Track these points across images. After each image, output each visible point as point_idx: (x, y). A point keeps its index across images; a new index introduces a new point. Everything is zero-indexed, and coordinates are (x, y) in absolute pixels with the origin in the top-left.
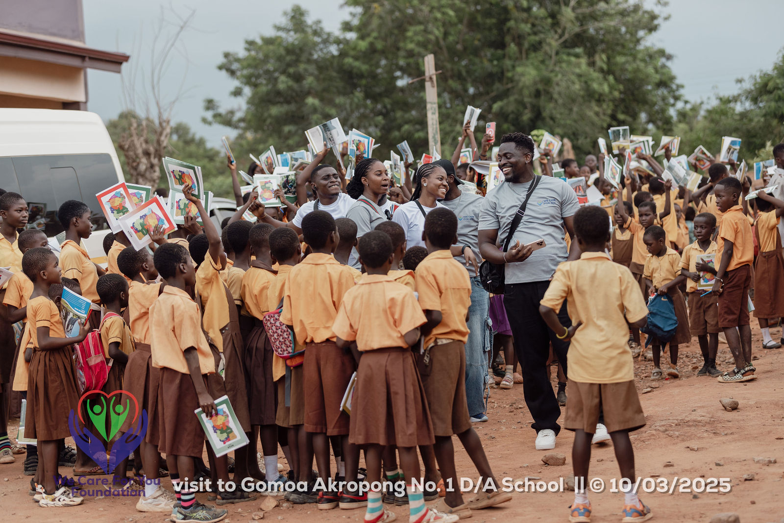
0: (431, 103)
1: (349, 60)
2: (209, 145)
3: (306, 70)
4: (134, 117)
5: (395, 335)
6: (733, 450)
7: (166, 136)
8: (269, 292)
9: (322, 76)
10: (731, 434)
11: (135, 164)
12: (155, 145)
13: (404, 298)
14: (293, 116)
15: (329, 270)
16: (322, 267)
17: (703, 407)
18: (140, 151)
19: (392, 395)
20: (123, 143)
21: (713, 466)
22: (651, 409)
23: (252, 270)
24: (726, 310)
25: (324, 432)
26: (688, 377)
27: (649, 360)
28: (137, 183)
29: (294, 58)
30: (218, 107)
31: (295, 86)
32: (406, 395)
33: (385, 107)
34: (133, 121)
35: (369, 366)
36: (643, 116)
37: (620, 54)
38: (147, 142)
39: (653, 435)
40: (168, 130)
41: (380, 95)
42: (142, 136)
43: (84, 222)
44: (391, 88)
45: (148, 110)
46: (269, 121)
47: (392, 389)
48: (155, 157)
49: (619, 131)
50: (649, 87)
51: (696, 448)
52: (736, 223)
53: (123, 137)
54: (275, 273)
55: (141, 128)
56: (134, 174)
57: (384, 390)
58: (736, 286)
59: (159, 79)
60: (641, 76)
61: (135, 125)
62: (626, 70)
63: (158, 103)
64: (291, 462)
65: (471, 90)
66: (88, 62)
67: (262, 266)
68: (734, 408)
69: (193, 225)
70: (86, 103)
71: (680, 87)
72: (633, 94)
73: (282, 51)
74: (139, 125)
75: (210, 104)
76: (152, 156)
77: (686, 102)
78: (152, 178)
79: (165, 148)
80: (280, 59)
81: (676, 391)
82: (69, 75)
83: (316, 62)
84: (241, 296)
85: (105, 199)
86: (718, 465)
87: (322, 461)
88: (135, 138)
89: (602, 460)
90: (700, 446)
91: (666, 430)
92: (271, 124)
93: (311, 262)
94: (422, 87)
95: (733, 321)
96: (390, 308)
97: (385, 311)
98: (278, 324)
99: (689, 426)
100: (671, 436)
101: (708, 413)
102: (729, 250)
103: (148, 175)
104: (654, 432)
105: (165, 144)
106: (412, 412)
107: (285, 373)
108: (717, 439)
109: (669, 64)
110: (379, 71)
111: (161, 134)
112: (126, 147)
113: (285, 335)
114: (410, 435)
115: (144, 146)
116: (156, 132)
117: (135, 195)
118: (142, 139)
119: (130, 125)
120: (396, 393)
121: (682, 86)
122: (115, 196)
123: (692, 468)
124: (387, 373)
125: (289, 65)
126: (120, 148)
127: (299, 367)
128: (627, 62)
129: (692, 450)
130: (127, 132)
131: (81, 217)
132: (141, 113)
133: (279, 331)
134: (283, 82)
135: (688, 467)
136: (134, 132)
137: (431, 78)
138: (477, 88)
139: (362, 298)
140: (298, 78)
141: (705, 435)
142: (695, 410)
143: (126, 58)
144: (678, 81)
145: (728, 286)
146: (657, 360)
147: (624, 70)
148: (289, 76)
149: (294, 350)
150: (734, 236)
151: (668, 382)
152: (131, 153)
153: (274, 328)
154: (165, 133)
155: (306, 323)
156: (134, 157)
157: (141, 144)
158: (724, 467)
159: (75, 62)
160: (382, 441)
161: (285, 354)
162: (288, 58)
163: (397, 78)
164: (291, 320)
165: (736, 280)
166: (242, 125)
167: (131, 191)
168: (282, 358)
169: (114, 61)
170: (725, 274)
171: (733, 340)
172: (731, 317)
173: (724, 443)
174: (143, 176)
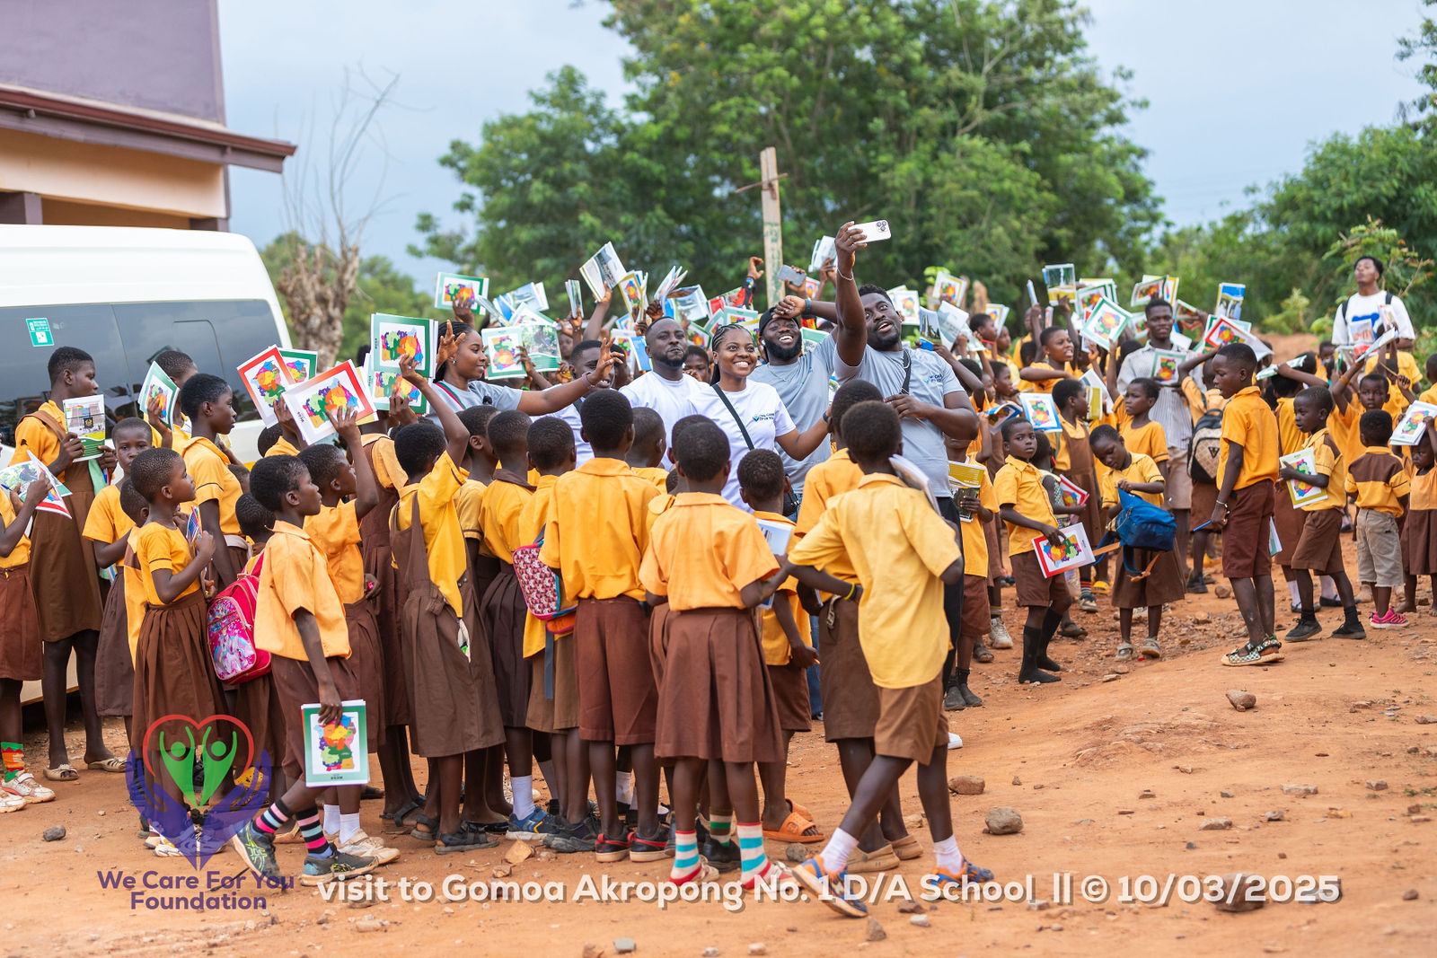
0: (771, 224)
1: (630, 156)
2: (418, 288)
3: (573, 173)
4: (304, 243)
5: (726, 588)
6: (1248, 772)
7: (353, 273)
8: (521, 520)
9: (596, 180)
10: (1245, 746)
11: (303, 317)
12: (335, 286)
13: (740, 532)
14: (551, 243)
15: (626, 487)
16: (612, 480)
17: (1199, 704)
18: (311, 296)
19: (718, 681)
20: (284, 284)
21: (1217, 798)
22: (1117, 706)
23: (495, 483)
24: (1233, 550)
25: (609, 738)
26: (1174, 657)
28: (306, 347)
29: (552, 150)
30: (436, 226)
31: (557, 196)
32: (739, 682)
33: (695, 230)
34: (301, 247)
35: (684, 635)
36: (1100, 244)
37: (1069, 150)
38: (322, 282)
39: (1122, 748)
40: (356, 264)
41: (689, 211)
42: (315, 272)
43: (221, 409)
44: (706, 201)
45: (324, 232)
46: (513, 250)
47: (718, 672)
48: (335, 307)
49: (1058, 270)
50: (1111, 202)
51: (1190, 769)
52: (1247, 416)
53: (285, 274)
54: (532, 489)
55: (313, 259)
56: (303, 333)
57: (707, 672)
58: (1250, 513)
59: (342, 184)
60: (1097, 185)
61: (304, 255)
62: (1074, 175)
63: (339, 222)
64: (552, 786)
65: (830, 205)
66: (230, 156)
67: (512, 479)
68: (1249, 705)
69: (405, 412)
70: (227, 219)
71: (1157, 201)
72: (1085, 213)
73: (535, 140)
74: (310, 254)
75: (426, 223)
76: (331, 305)
77: (1168, 224)
78: (330, 338)
79: (350, 291)
80: (531, 152)
81: (1156, 678)
82: (200, 175)
83: (589, 158)
84: (479, 525)
85: (250, 375)
86: (1225, 795)
87: (603, 785)
88: (304, 276)
89: (1042, 787)
90: (1195, 766)
91: (1142, 741)
92: (515, 254)
93: (592, 471)
94: (754, 198)
95: (1245, 568)
96: (718, 547)
97: (710, 552)
98: (536, 564)
99: (1178, 734)
100: (1150, 750)
101: (1208, 713)
102: (1236, 457)
103: (323, 333)
104: (1123, 743)
105: (350, 286)
106: (747, 708)
107: (544, 646)
108: (1222, 756)
109: (1142, 163)
110: (687, 174)
111: (344, 270)
112: (290, 289)
113: (546, 583)
114: (741, 744)
115: (318, 288)
116: (336, 267)
117: (293, 366)
118: (315, 277)
119: (296, 255)
120: (724, 678)
121: (1162, 200)
122: (264, 370)
123: (1184, 801)
124: (710, 646)
125: (546, 162)
126: (281, 290)
127: (568, 636)
128: (1077, 164)
129: (1184, 771)
130: (291, 266)
131: (215, 401)
132: (313, 238)
133: (537, 576)
135: (1177, 798)
136: (302, 266)
137: (770, 186)
138: (837, 200)
139: (677, 528)
140: (559, 183)
141: (1204, 748)
142: (1187, 709)
143: (291, 150)
144: (1156, 192)
145: (1237, 512)
146: (1126, 630)
147: (1070, 175)
148: (546, 180)
149: (560, 605)
150: (1243, 436)
152: (297, 300)
153: (529, 571)
154: (350, 269)
155: (585, 567)
156: (302, 305)
157: (313, 285)
158: (1236, 799)
159: (211, 155)
160: (702, 753)
161: (546, 612)
162: (545, 150)
163: (714, 185)
164: (559, 560)
165: (1249, 503)
166: (471, 257)
167: (286, 360)
168: (542, 618)
169: (272, 154)
170: (1232, 494)
171: (1246, 598)
172: (1241, 562)
173: (1234, 761)
174: (316, 336)
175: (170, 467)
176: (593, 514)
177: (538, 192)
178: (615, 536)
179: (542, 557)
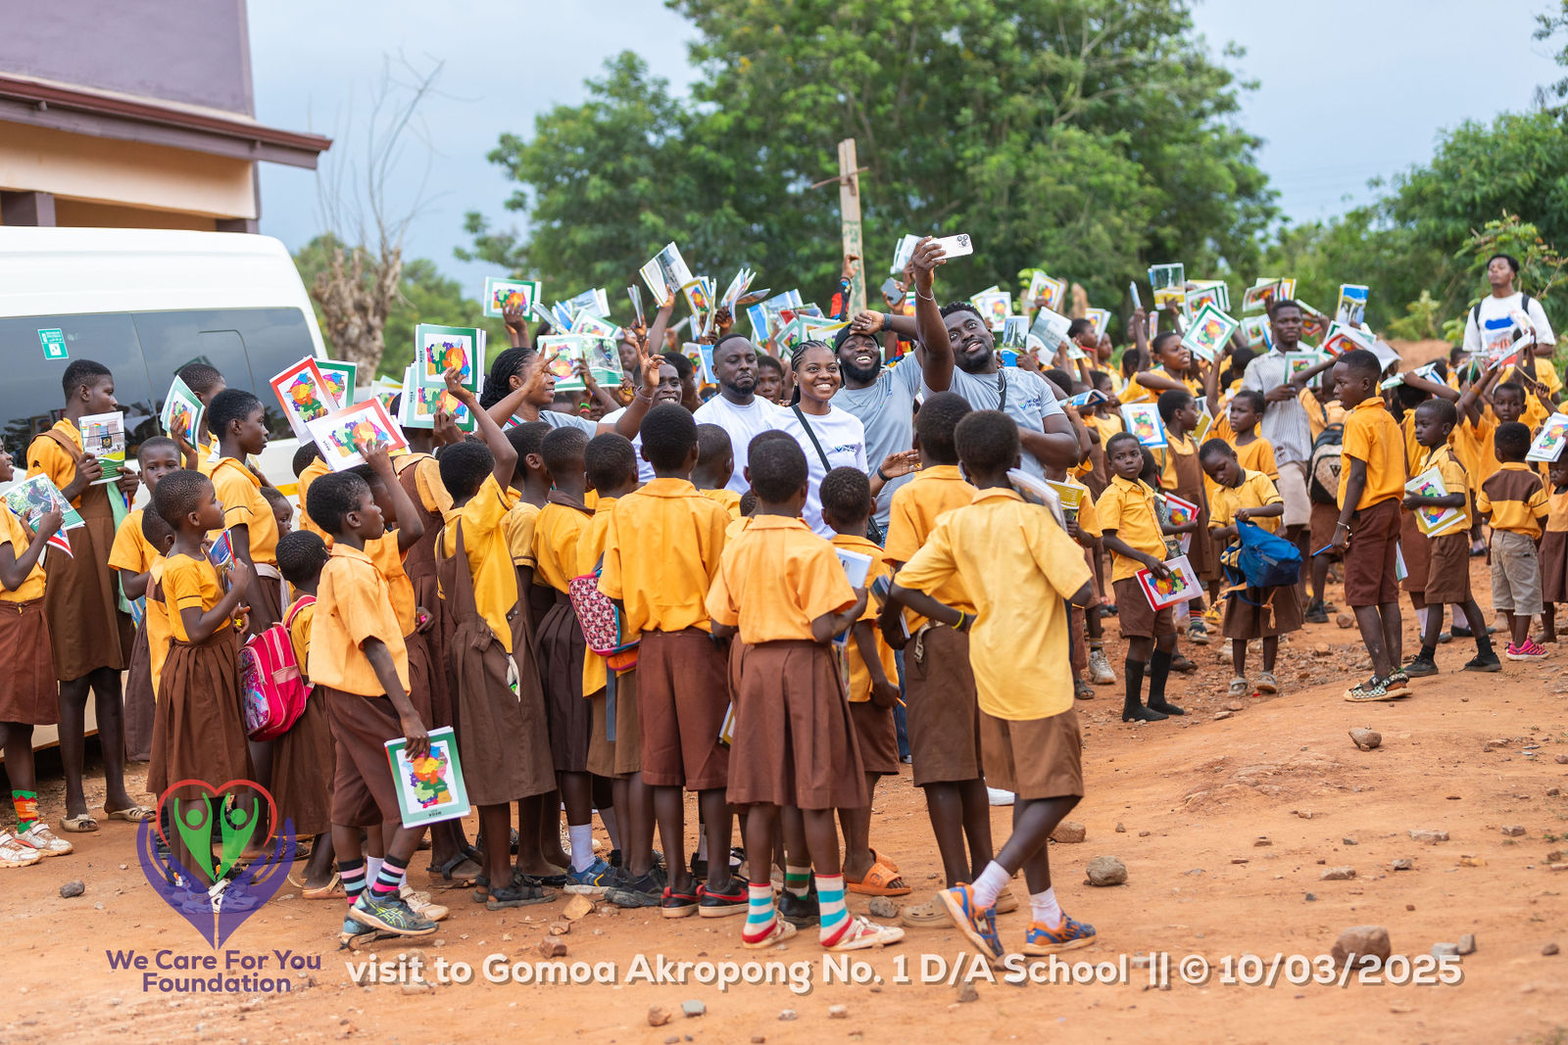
0: (849, 222)
1: (698, 150)
2: (465, 295)
3: (634, 167)
4: (341, 246)
5: (799, 620)
6: (1374, 817)
7: (394, 278)
8: (579, 546)
9: (659, 176)
10: (1371, 789)
11: (340, 326)
12: (375, 293)
13: (815, 559)
14: (611, 245)
15: (693, 508)
16: (678, 502)
17: (1320, 743)
18: (349, 304)
19: (793, 720)
20: (319, 291)
21: (1340, 845)
22: (1230, 746)
23: (549, 506)
24: (1357, 576)
25: (677, 783)
26: (1292, 692)
27: (1226, 662)
28: (344, 359)
29: (611, 143)
30: (485, 226)
31: (616, 193)
32: (815, 721)
33: (768, 230)
34: (338, 251)
35: (757, 670)
36: (1209, 244)
37: (1173, 141)
38: (361, 288)
39: (1235, 791)
40: (397, 268)
41: (761, 209)
42: (353, 278)
43: (251, 427)
44: (779, 198)
45: (362, 234)
46: (569, 252)
47: (793, 711)
48: (375, 315)
49: (1166, 270)
50: (1222, 196)
51: (1309, 814)
52: (1370, 429)
53: (321, 280)
54: (590, 513)
55: (351, 263)
56: (340, 342)
57: (782, 711)
58: (1374, 535)
59: (382, 181)
60: (1207, 179)
61: (340, 259)
62: (1182, 168)
63: (379, 223)
64: (615, 834)
65: (915, 202)
66: (259, 151)
67: (567, 501)
68: (1374, 744)
70: (257, 220)
71: (1272, 195)
72: (1193, 209)
73: (592, 132)
74: (348, 258)
75: (474, 223)
76: (371, 313)
77: (1285, 220)
78: (370, 349)
79: (392, 298)
80: (588, 145)
81: (1272, 715)
82: (228, 171)
83: (651, 151)
84: (532, 552)
85: (284, 387)
86: (1347, 842)
87: (670, 834)
88: (341, 282)
89: (1148, 834)
90: (1316, 810)
91: (1258, 783)
92: (571, 258)
93: (656, 493)
94: (832, 194)
95: (1370, 595)
96: (791, 575)
97: (782, 580)
98: (593, 596)
99: (1296, 776)
100: (1265, 793)
101: (1330, 753)
102: (1359, 474)
103: (363, 344)
104: (1236, 786)
105: (392, 292)
106: (824, 750)
107: (604, 683)
108: (1344, 799)
109: (1256, 154)
110: (759, 168)
111: (385, 275)
112: (326, 296)
113: (606, 615)
114: (818, 789)
115: (356, 294)
116: (377, 272)
117: (330, 378)
118: (353, 282)
119: (332, 258)
120: (799, 717)
121: (1277, 194)
122: (299, 382)
123: (1303, 849)
124: (784, 683)
125: (604, 157)
126: (316, 297)
127: (630, 672)
128: (1184, 155)
129: (1303, 816)
130: (328, 271)
131: (244, 418)
132: (350, 241)
133: (595, 608)
134: (595, 187)
135: (1296, 846)
136: (339, 271)
137: (850, 181)
138: (923, 197)
139: (749, 553)
140: (619, 180)
141: (1325, 791)
142: (1306, 749)
143: (326, 144)
144: (1271, 186)
145: (1360, 535)
146: (1239, 663)
147: (1177, 167)
148: (604, 176)
149: (620, 640)
150: (1367, 451)
151: (1257, 700)
152: (334, 307)
153: (587, 602)
154: (392, 273)
155: (650, 597)
156: (339, 313)
157: (351, 292)
158: (1360, 846)
159: (239, 151)
160: (777, 799)
161: (606, 648)
162: (602, 144)
163: (789, 180)
164: (621, 591)
165: (1373, 525)
166: (524, 260)
167: (323, 372)
168: (602, 654)
169: (305, 149)
170: (1355, 515)
171: (1371, 627)
172: (1366, 588)
173: (1358, 805)
174: (355, 346)
175: (197, 491)
176: (658, 539)
177: (596, 188)
178: (682, 562)
179: (601, 587)
